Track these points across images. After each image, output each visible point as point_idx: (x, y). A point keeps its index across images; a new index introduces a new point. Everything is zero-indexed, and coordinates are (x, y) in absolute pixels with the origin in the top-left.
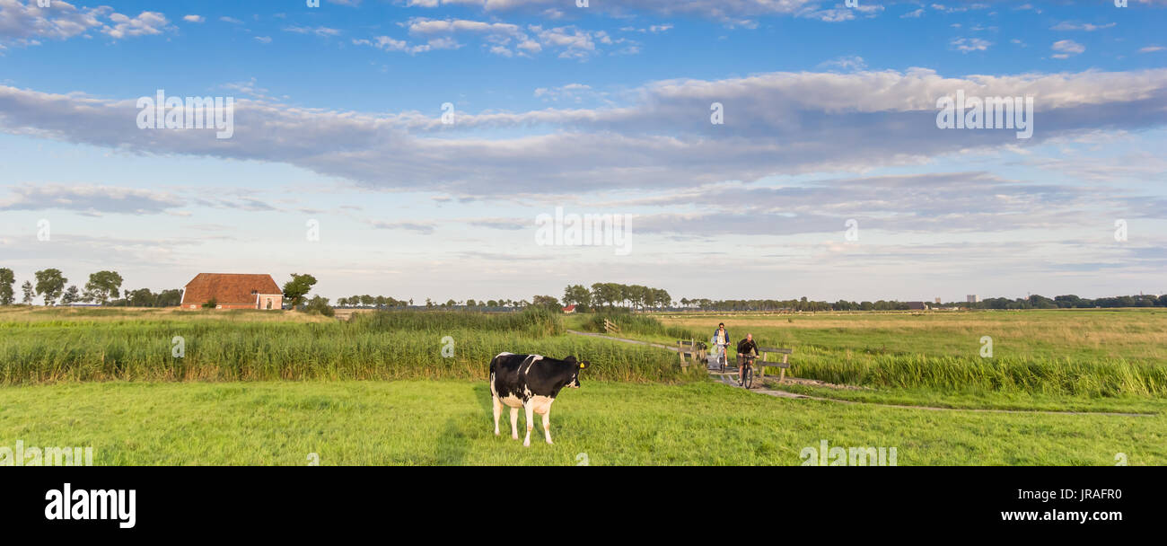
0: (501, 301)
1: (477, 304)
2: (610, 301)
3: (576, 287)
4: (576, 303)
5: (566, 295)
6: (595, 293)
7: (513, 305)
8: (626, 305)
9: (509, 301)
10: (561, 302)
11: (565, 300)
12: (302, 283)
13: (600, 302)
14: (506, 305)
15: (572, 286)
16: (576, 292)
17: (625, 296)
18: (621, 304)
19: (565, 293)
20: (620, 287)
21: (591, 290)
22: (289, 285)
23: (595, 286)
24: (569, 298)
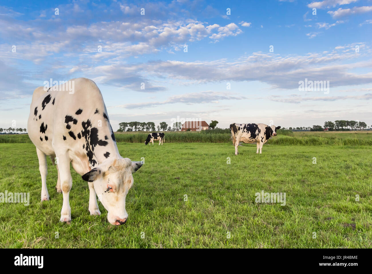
0: (301, 128)
1: (293, 129)
2: (342, 127)
3: (329, 122)
4: (329, 127)
5: (325, 125)
6: (336, 124)
7: (306, 129)
8: (348, 128)
9: (304, 127)
10: (323, 128)
11: (324, 127)
12: (214, 123)
13: (338, 127)
14: (303, 129)
15: (327, 122)
16: (329, 124)
17: (348, 125)
18: (346, 128)
19: (324, 124)
20: (346, 121)
21: (334, 123)
22: (211, 124)
23: (336, 122)
24: (326, 125)
